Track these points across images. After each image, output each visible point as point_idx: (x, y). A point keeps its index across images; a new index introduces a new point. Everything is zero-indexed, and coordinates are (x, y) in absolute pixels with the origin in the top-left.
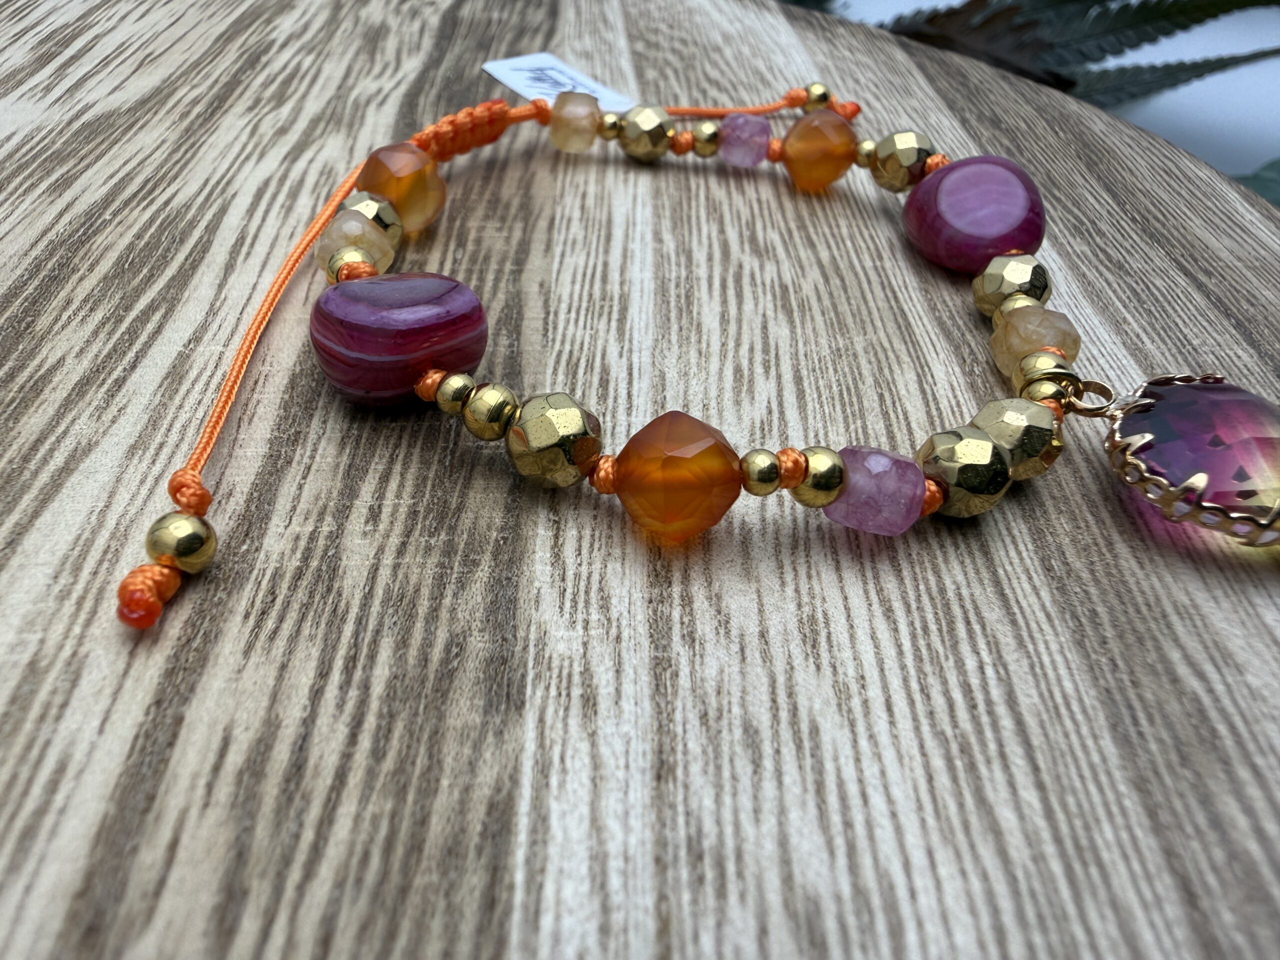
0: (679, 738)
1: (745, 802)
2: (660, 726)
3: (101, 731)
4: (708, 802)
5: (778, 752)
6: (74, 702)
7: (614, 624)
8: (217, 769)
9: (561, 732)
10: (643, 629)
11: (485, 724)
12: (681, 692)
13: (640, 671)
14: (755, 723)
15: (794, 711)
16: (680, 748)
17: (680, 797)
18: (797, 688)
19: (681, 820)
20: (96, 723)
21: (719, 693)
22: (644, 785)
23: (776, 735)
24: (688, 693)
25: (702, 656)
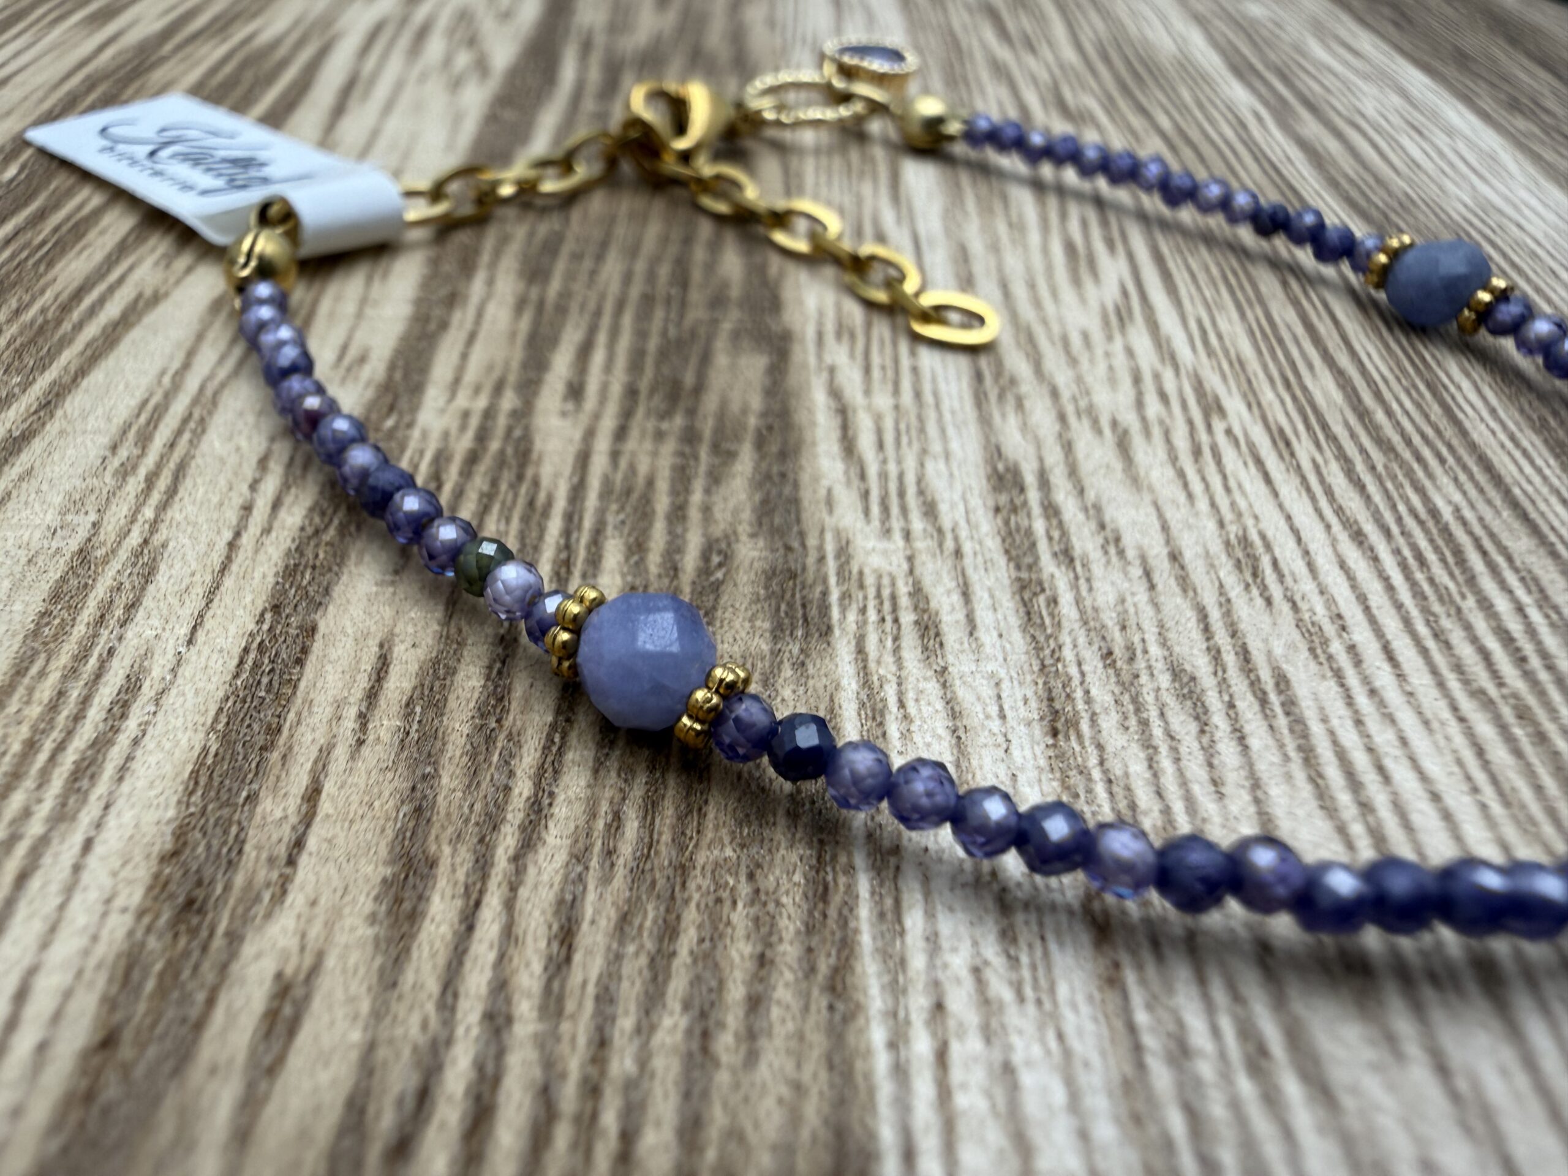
0: (1076, 681)
1: (1196, 769)
2: (1043, 666)
3: (190, 642)
4: (1138, 768)
5: (1231, 705)
6: (148, 602)
7: (949, 536)
8: (372, 695)
9: (893, 668)
10: (993, 545)
11: (776, 653)
12: (1065, 624)
13: (997, 594)
14: (1188, 667)
15: (1245, 655)
16: (1079, 694)
17: (1093, 761)
18: (1242, 626)
19: (1100, 789)
20: (184, 631)
21: (1124, 628)
22: (1033, 742)
23: (1223, 684)
24: (1077, 626)
25: (1088, 580)
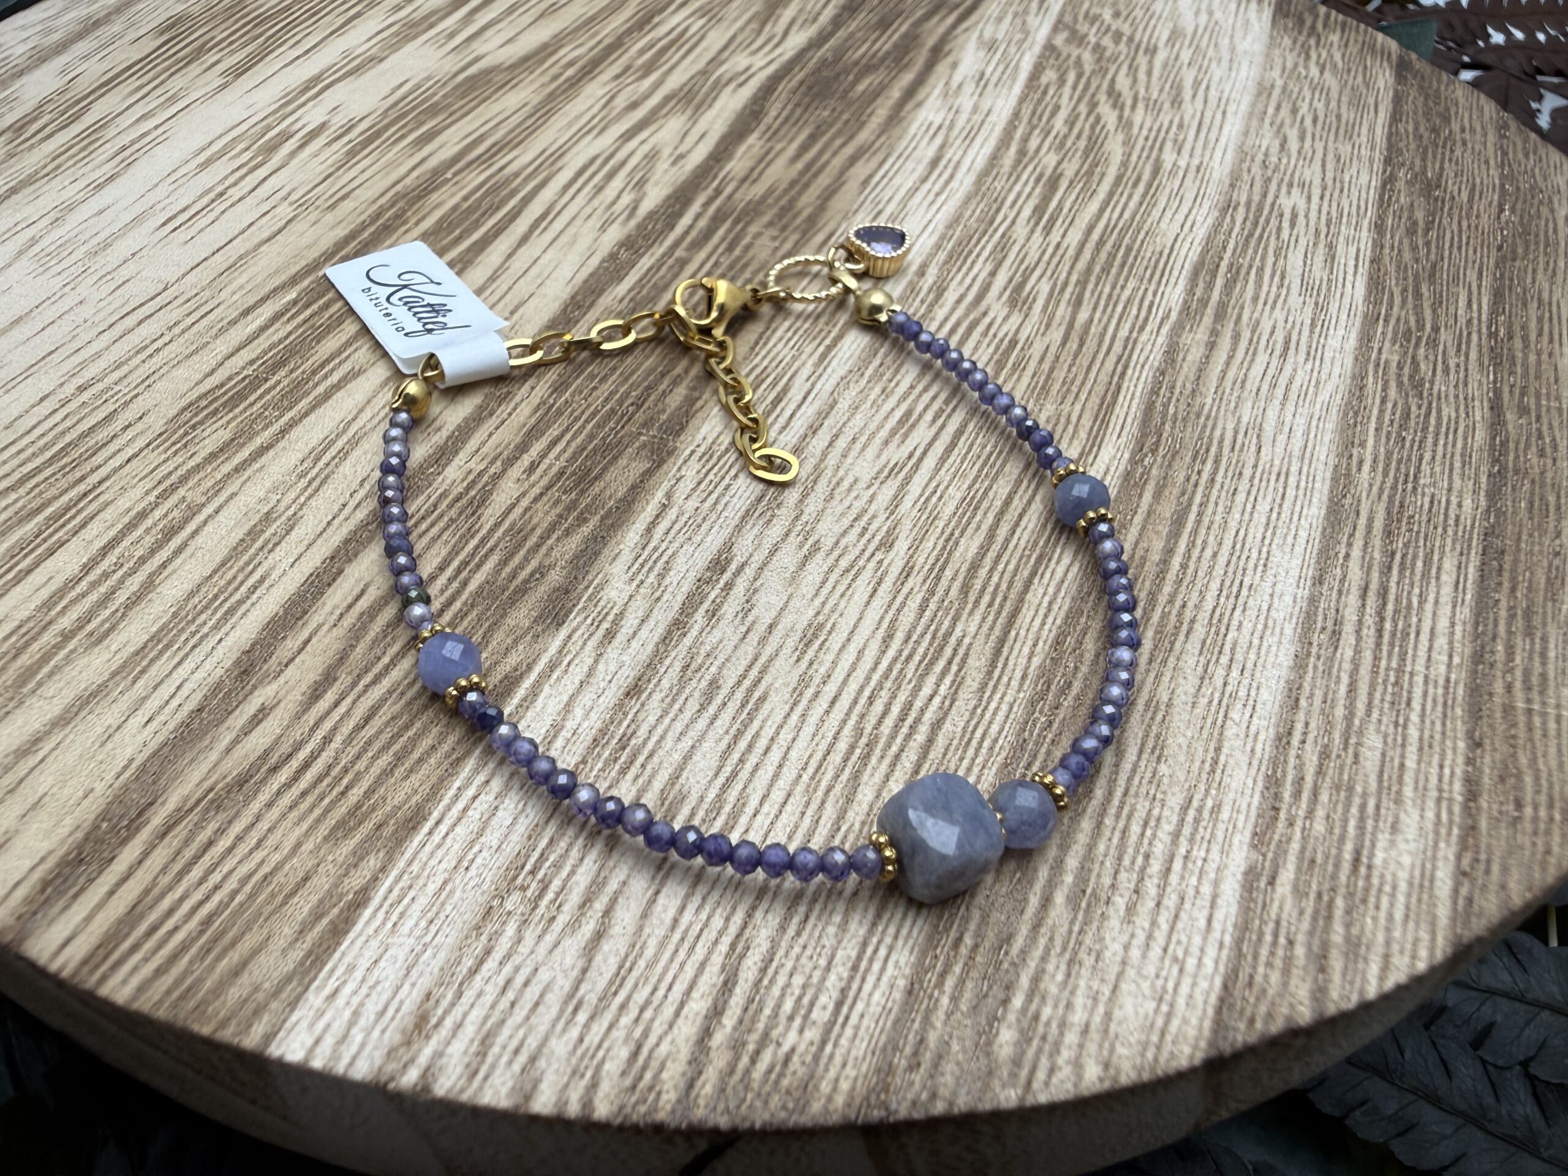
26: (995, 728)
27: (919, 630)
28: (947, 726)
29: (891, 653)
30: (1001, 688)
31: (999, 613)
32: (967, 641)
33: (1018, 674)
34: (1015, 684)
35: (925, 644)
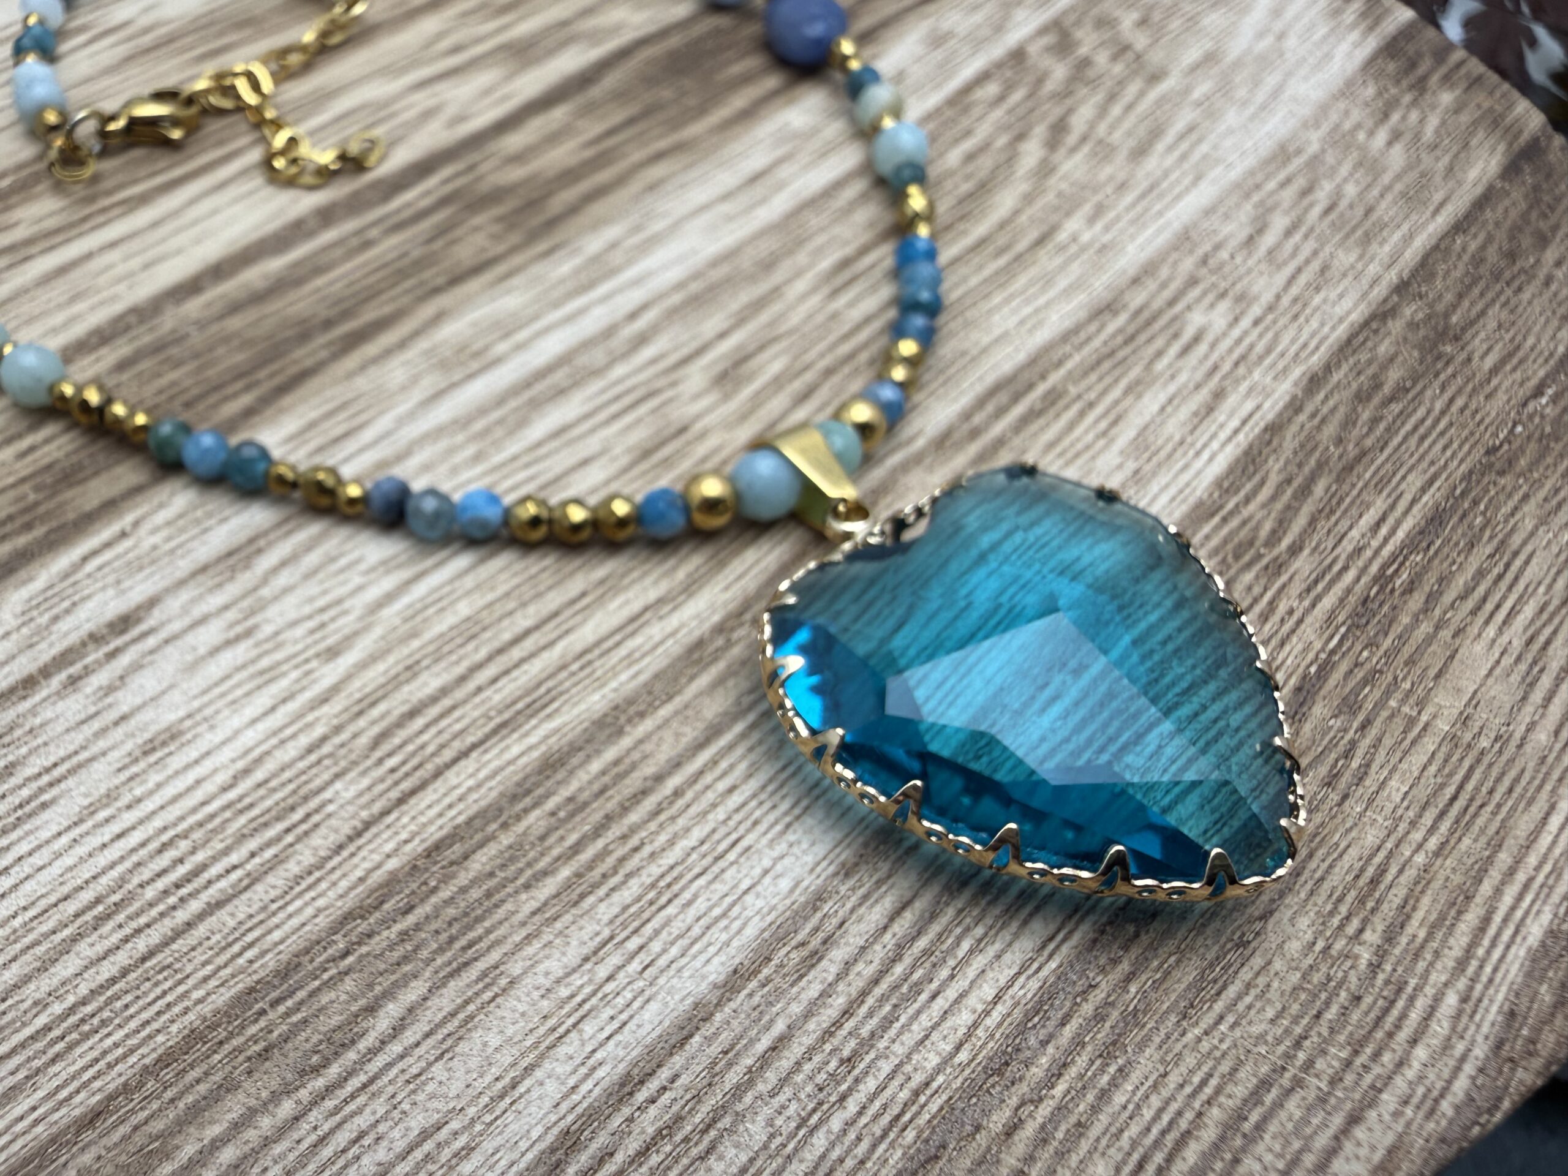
26: (277, 935)
27: (287, 775)
28: (223, 914)
29: (232, 795)
30: (324, 885)
31: (397, 783)
32: (331, 808)
33: (359, 873)
34: (344, 884)
35: (279, 795)
